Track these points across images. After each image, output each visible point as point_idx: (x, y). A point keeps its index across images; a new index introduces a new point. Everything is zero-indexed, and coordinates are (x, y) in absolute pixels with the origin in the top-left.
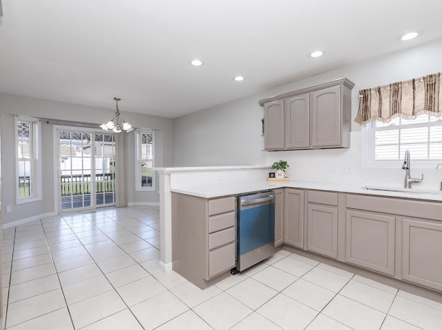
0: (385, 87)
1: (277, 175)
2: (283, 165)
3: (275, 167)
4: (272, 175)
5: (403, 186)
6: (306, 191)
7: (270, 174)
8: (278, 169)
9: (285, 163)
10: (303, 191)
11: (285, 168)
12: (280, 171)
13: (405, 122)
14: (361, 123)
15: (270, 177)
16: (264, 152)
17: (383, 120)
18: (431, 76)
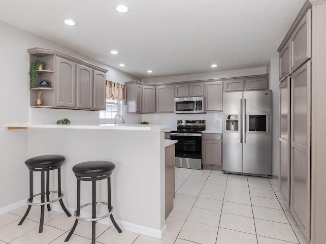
0: (108, 82)
18: (118, 84)
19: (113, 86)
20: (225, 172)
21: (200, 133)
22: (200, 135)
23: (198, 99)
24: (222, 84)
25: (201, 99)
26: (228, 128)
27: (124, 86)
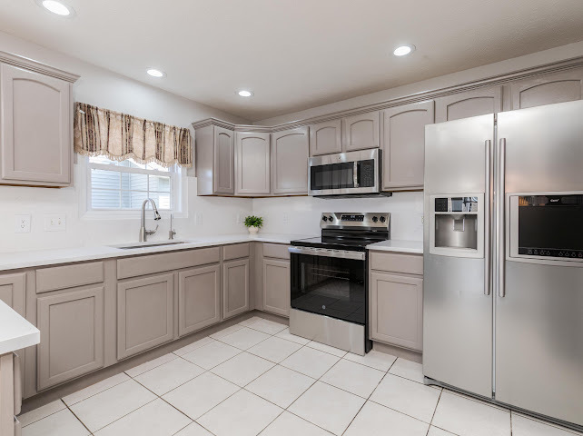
0: (116, 115)
6: (32, 272)
17: (111, 156)
18: (159, 124)
19: (137, 127)
20: (431, 382)
21: (362, 249)
22: (359, 256)
23: (364, 156)
24: (430, 109)
25: (373, 154)
26: (440, 240)
27: (185, 131)
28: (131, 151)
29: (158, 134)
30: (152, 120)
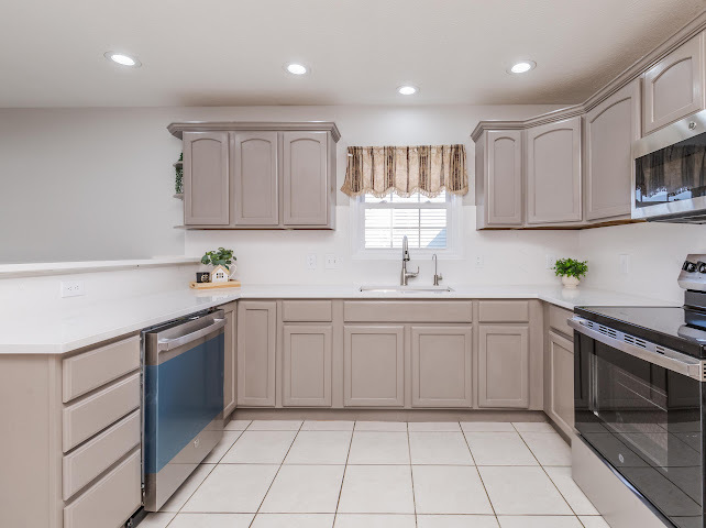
0: (379, 150)
1: (214, 277)
2: (224, 257)
3: (207, 262)
4: (202, 278)
5: (399, 283)
6: (279, 303)
7: (199, 275)
8: (215, 264)
9: (229, 253)
10: (274, 303)
11: (229, 262)
12: (220, 269)
13: (397, 199)
14: (349, 195)
15: (199, 281)
16: (180, 230)
17: (376, 194)
18: (424, 148)
19: (400, 158)
27: (457, 148)
28: (391, 185)
29: (423, 160)
30: (415, 145)
